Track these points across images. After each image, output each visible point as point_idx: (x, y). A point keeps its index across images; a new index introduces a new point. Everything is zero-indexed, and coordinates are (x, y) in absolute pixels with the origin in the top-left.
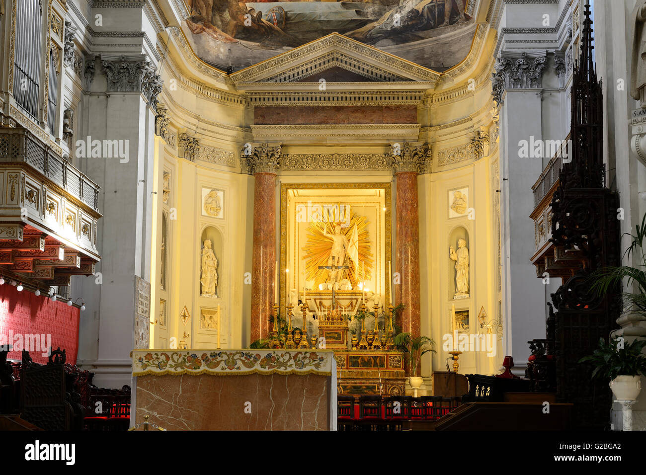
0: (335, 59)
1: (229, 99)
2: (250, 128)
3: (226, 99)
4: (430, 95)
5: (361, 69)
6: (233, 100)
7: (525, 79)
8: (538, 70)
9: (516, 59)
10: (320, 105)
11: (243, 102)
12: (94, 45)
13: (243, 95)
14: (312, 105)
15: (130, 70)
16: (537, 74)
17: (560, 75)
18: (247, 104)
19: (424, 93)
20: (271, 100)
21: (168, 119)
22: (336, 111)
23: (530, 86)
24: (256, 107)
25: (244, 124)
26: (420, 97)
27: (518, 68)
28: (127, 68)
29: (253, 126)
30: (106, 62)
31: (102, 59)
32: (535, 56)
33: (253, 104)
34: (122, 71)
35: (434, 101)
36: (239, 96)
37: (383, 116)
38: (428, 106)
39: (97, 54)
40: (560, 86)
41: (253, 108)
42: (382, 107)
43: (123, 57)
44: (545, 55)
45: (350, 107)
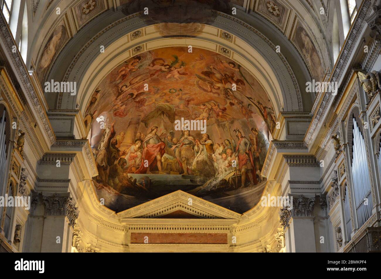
0: (179, 206)
1: (116, 228)
2: (128, 246)
3: (114, 228)
4: (234, 227)
5: (194, 212)
6: (118, 229)
7: (303, 211)
8: (311, 205)
9: (298, 199)
10: (170, 232)
11: (124, 230)
12: (39, 187)
13: (125, 226)
14: (165, 232)
15: (60, 202)
16: (310, 208)
17: (324, 209)
18: (126, 231)
19: (231, 226)
20: (141, 229)
21: (80, 237)
22: (179, 236)
23: (306, 215)
24: (132, 233)
25: (124, 244)
26: (229, 229)
27: (299, 204)
28: (58, 201)
29: (130, 244)
30: (45, 197)
31: (43, 195)
32: (309, 197)
33: (131, 231)
34: (55, 202)
35: (237, 231)
36: (122, 226)
37: (207, 239)
38: (234, 234)
39: (40, 192)
40: (324, 215)
41: (130, 234)
42: (206, 234)
43: (56, 194)
44: (315, 196)
45: (188, 234)
